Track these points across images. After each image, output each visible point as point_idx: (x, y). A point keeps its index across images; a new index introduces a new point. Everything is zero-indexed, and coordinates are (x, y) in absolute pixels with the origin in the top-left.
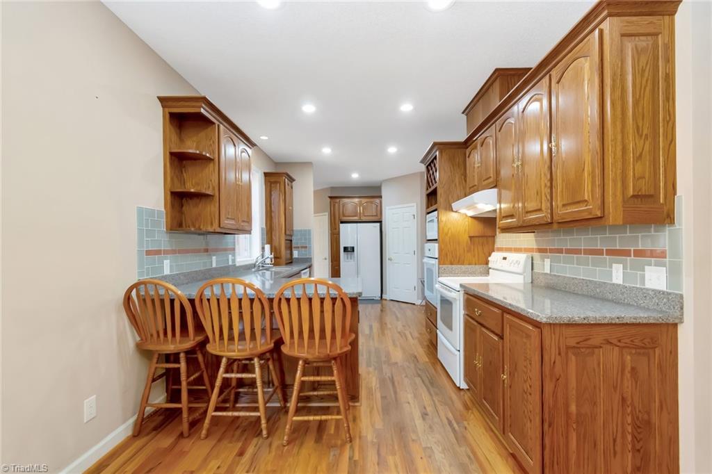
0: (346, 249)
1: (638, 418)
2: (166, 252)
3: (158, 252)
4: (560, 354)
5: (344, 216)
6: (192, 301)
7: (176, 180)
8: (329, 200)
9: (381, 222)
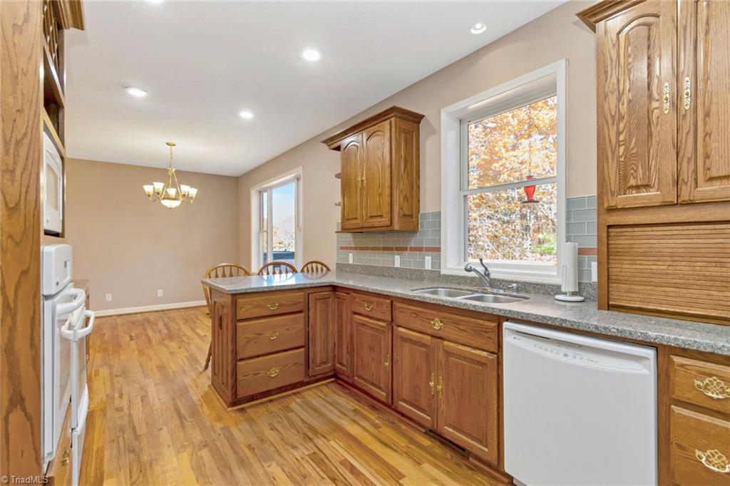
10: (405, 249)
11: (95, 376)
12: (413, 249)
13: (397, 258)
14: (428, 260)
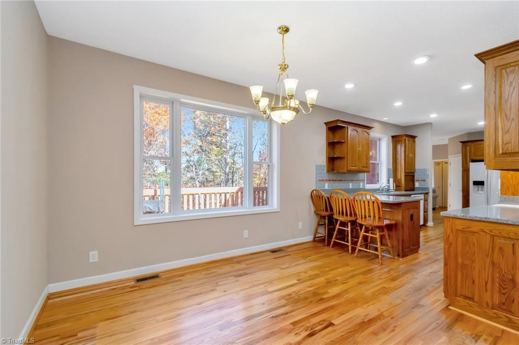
0: (476, 183)
1: (504, 276)
2: (326, 180)
3: (323, 180)
4: (452, 232)
5: (475, 155)
6: (328, 198)
7: (331, 152)
8: (461, 144)
10: (353, 180)
11: (440, 300)
12: (356, 180)
13: (351, 184)
14: (361, 184)
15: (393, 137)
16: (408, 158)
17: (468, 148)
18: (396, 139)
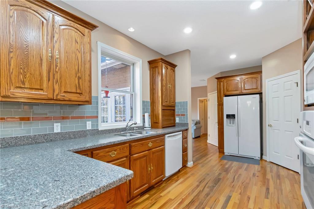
0: (228, 116)
9: (261, 94)
15: (150, 62)
16: (166, 89)
17: (222, 83)
18: (153, 64)
